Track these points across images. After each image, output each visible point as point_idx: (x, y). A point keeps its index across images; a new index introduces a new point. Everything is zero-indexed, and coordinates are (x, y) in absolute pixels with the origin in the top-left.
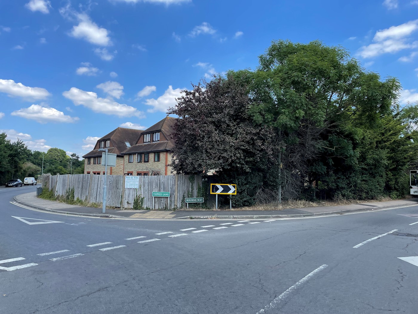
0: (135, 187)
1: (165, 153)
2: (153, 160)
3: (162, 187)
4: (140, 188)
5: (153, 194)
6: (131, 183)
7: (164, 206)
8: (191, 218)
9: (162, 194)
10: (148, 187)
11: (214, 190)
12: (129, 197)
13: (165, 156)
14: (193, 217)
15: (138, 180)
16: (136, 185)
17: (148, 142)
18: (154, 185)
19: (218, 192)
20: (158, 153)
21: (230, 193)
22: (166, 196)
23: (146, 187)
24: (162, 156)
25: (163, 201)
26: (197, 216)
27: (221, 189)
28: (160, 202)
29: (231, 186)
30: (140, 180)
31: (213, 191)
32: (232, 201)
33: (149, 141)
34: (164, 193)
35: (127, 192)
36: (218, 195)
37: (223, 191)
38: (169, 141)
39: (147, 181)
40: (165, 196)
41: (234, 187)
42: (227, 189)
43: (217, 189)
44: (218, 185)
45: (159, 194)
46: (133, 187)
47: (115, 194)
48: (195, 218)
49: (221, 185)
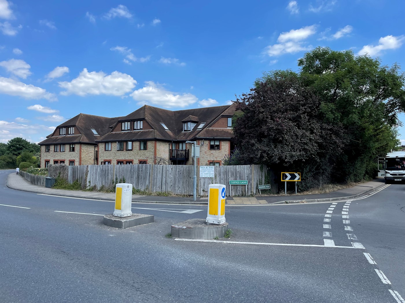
0: (211, 176)
1: (154, 142)
2: (138, 148)
3: (238, 175)
4: (216, 177)
5: (230, 182)
6: (206, 172)
7: (241, 193)
8: (287, 203)
9: (240, 182)
10: (223, 176)
11: (284, 177)
12: (204, 185)
13: (153, 145)
14: (288, 201)
15: (213, 169)
16: (211, 174)
17: (128, 130)
18: (230, 175)
19: (287, 180)
20: (145, 142)
21: (296, 180)
22: (244, 184)
23: (222, 176)
24: (150, 144)
25: (239, 188)
26: (291, 201)
27: (289, 177)
28: (237, 190)
29: (296, 174)
30: (215, 170)
31: (283, 179)
32: (297, 187)
33: (129, 128)
34: (242, 181)
35: (202, 181)
36: (287, 182)
37: (290, 179)
38: (155, 130)
39: (222, 171)
40: (242, 183)
41: (299, 174)
42: (293, 177)
43: (286, 177)
44: (287, 174)
45: (236, 182)
46: (208, 176)
47: (187, 183)
48: (290, 203)
49: (289, 174)
